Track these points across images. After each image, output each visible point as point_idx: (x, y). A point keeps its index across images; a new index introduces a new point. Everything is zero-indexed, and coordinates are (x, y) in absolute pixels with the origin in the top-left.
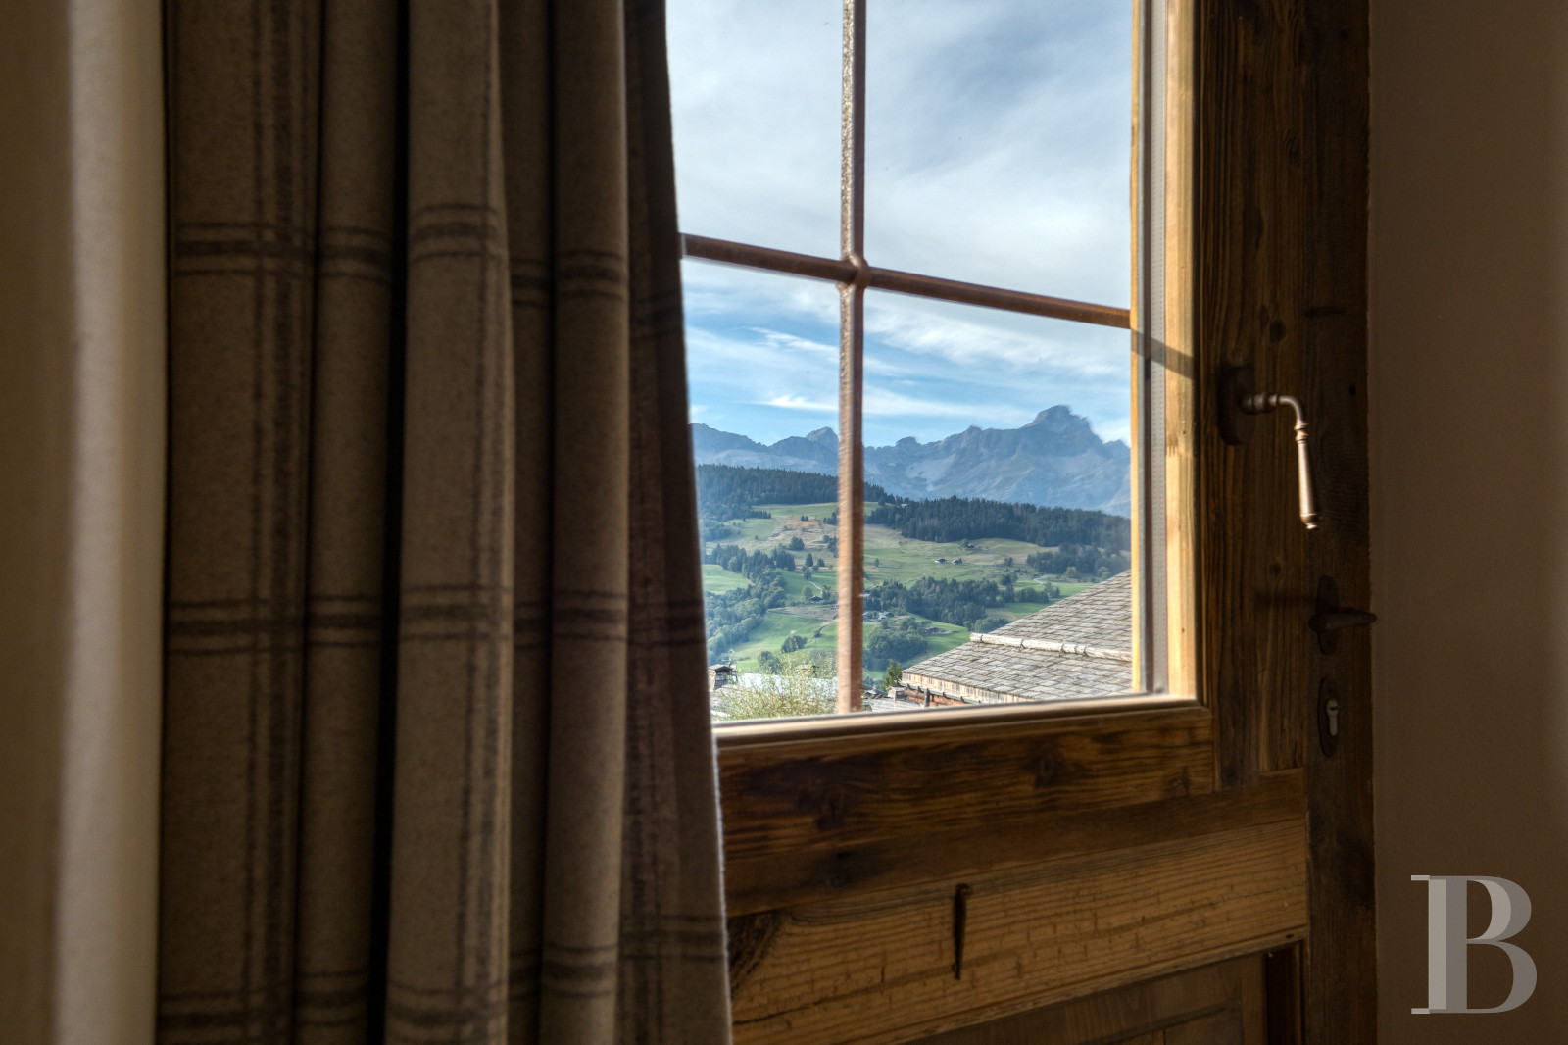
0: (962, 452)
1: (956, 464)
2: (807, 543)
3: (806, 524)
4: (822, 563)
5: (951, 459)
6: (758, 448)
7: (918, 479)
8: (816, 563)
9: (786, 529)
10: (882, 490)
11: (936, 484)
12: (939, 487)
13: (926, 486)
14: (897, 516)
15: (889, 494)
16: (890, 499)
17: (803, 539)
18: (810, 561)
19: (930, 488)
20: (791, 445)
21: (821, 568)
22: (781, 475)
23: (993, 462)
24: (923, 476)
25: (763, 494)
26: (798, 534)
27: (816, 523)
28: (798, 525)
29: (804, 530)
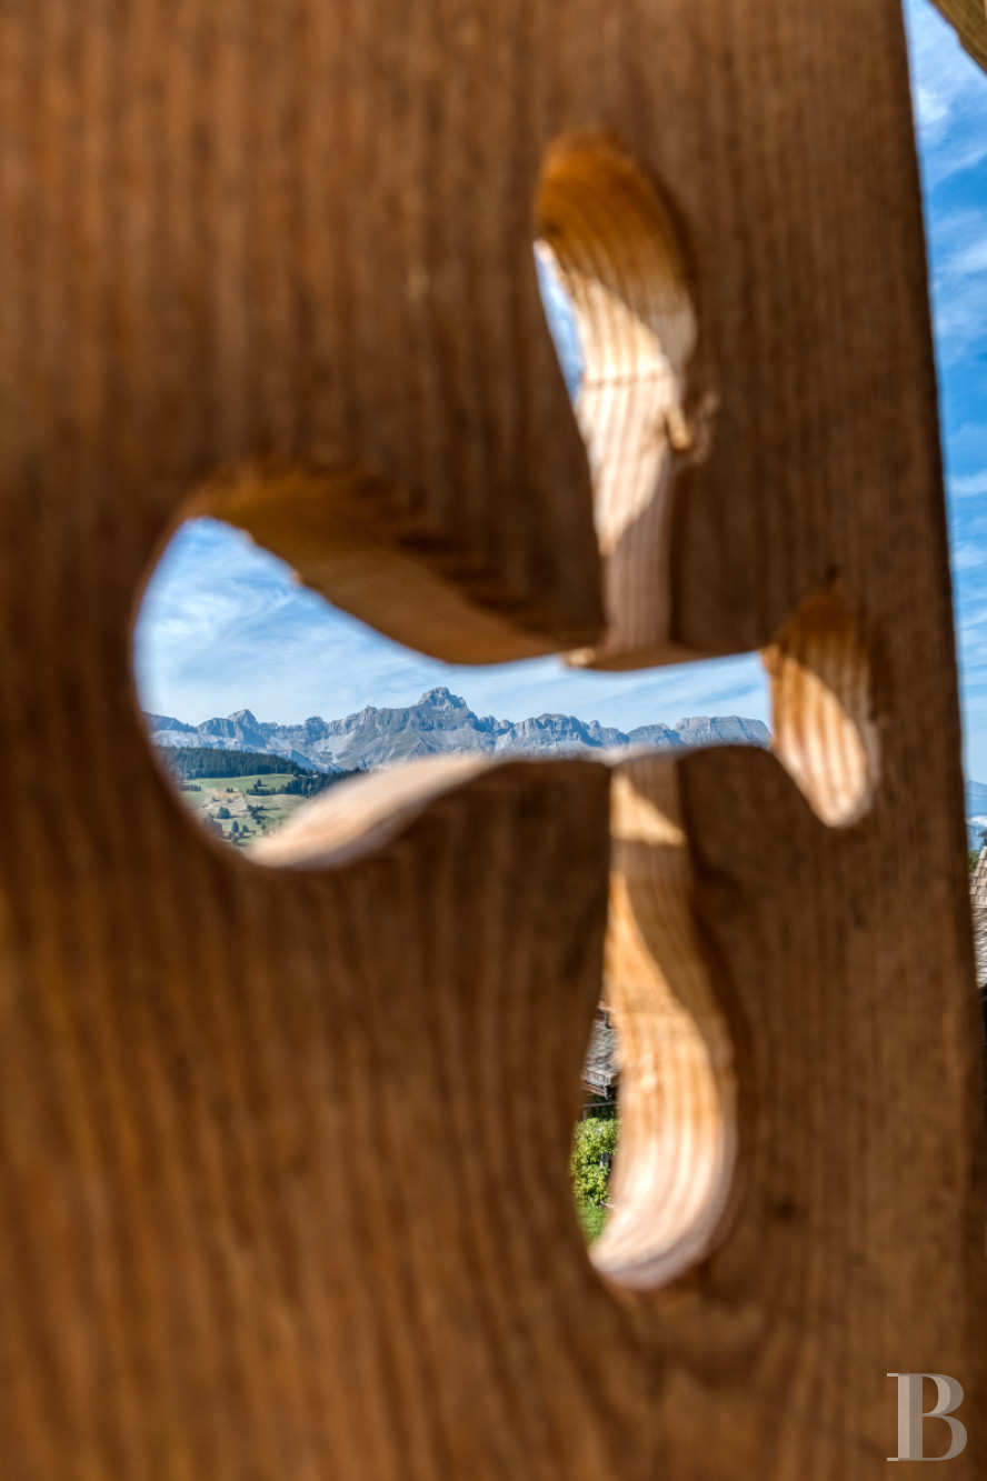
0: (361, 729)
1: (356, 739)
2: (232, 813)
3: (231, 796)
4: (246, 829)
5: (352, 734)
6: (187, 729)
7: (324, 753)
8: (241, 829)
9: (214, 800)
10: (296, 764)
11: (339, 757)
12: (343, 759)
13: (331, 759)
14: (310, 787)
15: (302, 767)
16: (303, 772)
17: (230, 809)
18: (236, 827)
19: (335, 761)
20: (215, 726)
21: (246, 834)
22: (207, 751)
23: (387, 737)
24: (328, 750)
25: (193, 771)
26: (224, 804)
27: (240, 794)
28: (224, 797)
29: (230, 801)
